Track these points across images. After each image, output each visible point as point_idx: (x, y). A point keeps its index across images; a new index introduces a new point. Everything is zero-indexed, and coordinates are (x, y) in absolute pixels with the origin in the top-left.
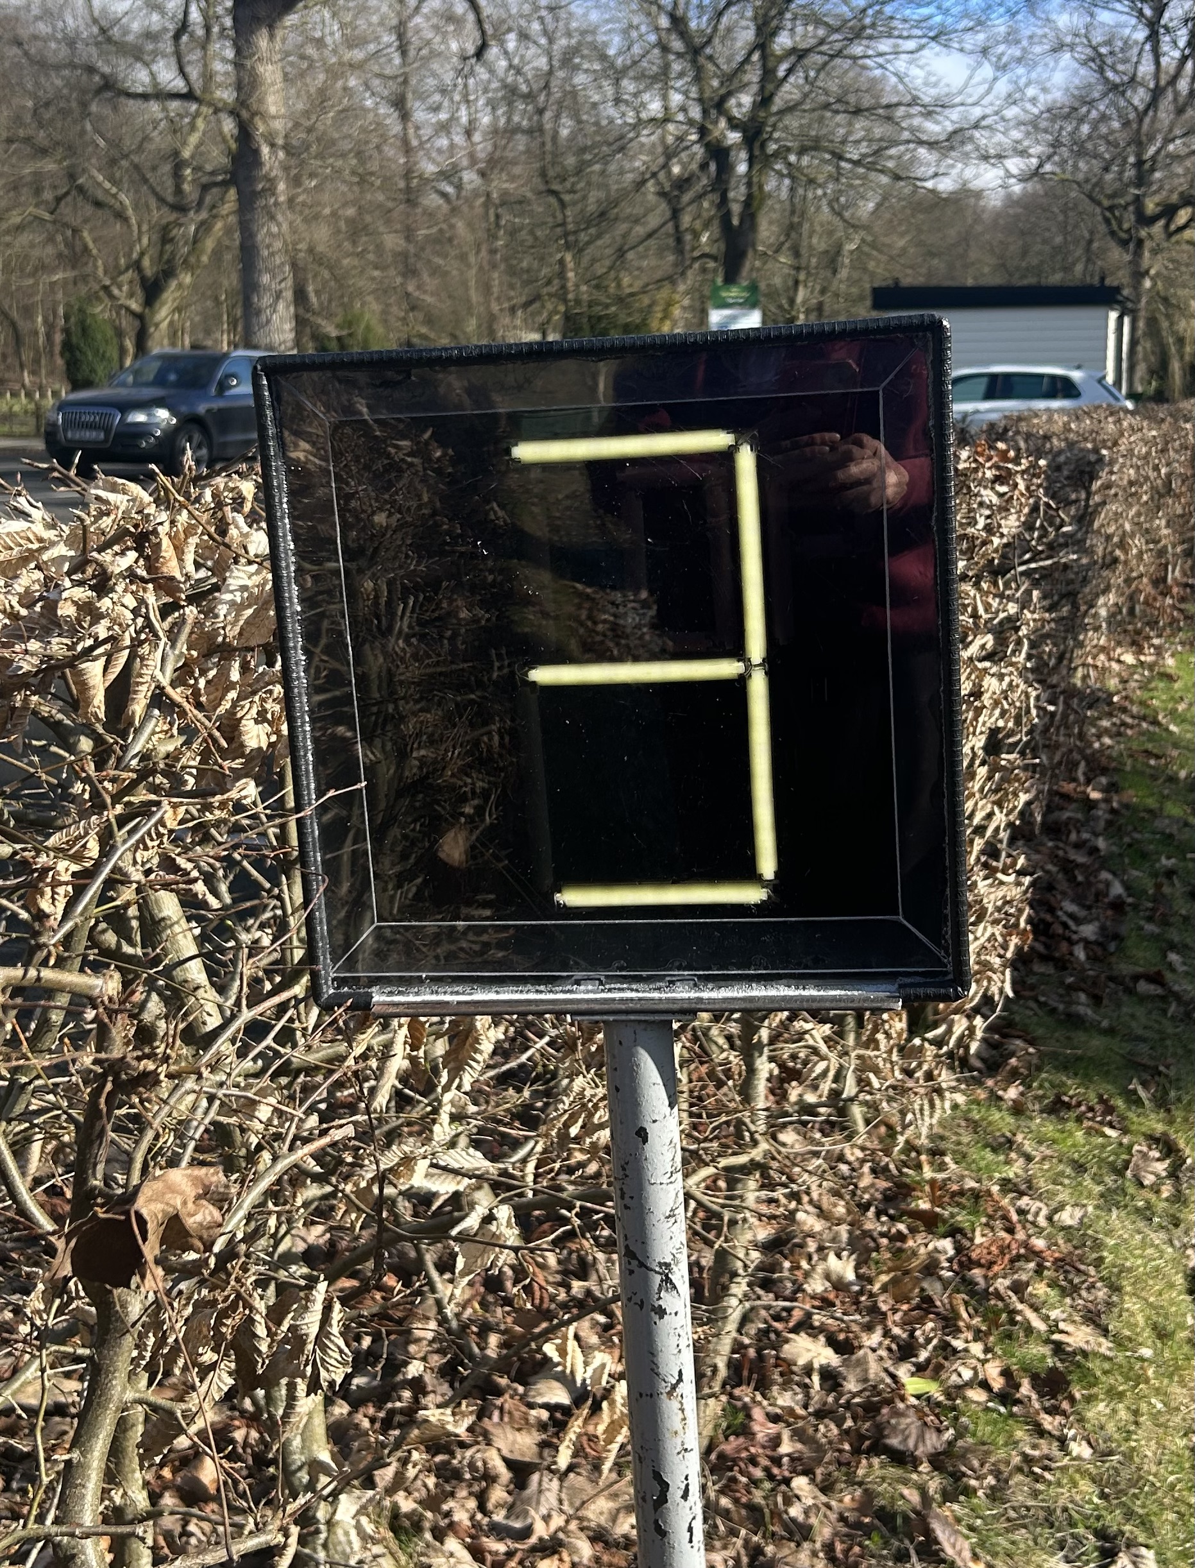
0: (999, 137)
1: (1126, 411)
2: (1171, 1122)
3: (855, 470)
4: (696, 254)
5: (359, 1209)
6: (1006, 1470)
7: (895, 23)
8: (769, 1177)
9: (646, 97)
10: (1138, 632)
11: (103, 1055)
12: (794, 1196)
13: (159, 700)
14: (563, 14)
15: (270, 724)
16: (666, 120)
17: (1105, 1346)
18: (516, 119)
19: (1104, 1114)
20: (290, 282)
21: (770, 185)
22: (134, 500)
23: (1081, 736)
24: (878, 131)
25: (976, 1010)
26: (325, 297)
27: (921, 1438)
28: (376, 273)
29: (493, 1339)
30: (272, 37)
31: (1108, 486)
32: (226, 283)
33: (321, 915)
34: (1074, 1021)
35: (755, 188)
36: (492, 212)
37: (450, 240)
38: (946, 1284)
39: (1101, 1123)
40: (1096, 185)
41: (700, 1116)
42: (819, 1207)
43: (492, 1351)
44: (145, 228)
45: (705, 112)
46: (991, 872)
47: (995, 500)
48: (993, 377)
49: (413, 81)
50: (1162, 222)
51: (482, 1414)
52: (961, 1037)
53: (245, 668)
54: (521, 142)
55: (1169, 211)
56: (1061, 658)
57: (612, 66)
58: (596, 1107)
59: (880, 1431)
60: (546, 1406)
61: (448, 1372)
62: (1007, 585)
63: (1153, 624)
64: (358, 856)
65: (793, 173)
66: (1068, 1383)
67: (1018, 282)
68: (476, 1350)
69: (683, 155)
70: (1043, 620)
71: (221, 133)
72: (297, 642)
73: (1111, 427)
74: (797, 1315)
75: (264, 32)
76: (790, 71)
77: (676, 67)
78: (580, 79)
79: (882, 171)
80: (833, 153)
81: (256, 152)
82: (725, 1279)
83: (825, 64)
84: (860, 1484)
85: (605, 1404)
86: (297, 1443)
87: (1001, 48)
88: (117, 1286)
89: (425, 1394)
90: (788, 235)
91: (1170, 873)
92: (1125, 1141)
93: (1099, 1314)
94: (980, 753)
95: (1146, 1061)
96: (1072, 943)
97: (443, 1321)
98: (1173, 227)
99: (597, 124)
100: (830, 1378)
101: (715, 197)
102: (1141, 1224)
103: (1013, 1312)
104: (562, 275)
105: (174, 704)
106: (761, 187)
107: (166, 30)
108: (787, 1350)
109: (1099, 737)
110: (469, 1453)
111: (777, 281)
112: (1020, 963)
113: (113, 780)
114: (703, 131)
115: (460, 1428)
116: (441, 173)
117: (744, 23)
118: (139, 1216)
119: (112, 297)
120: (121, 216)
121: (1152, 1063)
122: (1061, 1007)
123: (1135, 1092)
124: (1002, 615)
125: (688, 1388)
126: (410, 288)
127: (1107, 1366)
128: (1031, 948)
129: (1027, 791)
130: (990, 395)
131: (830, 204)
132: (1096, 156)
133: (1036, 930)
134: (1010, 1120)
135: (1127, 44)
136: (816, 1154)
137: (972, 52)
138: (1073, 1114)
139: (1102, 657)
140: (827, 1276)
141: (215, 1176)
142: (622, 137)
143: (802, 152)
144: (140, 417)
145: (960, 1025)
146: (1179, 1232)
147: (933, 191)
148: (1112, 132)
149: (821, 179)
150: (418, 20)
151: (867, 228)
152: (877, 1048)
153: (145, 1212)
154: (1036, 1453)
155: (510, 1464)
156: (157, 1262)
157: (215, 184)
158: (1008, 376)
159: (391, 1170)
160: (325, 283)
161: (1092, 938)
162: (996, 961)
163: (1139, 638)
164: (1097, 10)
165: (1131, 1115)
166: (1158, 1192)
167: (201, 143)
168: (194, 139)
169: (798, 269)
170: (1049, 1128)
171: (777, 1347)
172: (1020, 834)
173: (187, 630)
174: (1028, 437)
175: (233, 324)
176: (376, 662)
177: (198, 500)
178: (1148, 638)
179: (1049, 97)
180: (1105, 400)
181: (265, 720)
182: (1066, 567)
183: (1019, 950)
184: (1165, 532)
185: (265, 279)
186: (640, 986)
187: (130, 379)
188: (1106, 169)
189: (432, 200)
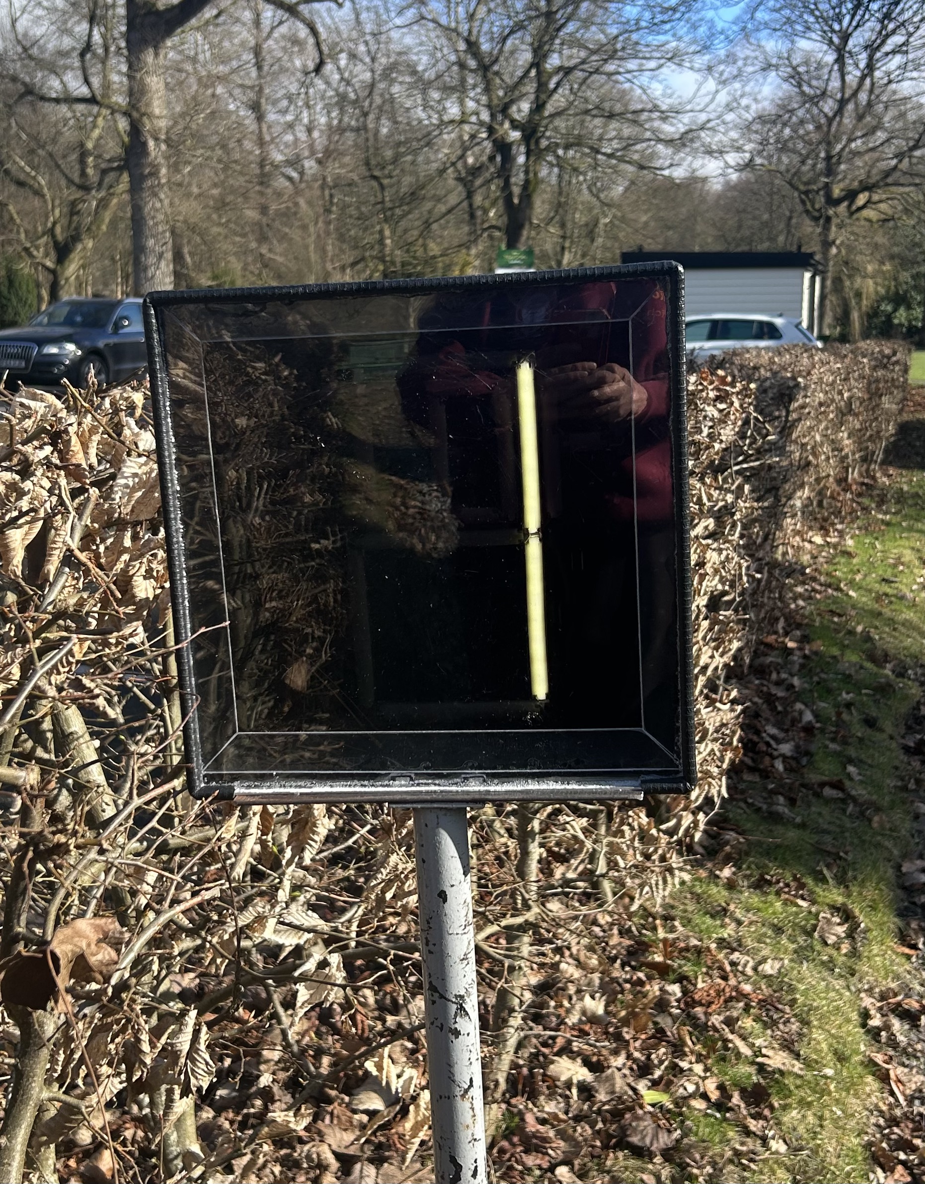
0: (719, 137)
1: (817, 349)
2: (849, 896)
3: (607, 390)
4: (486, 225)
5: (223, 956)
6: (721, 1162)
7: (639, 48)
8: (540, 934)
9: (448, 104)
10: (825, 520)
11: (25, 830)
12: (558, 950)
13: (69, 560)
14: (383, 38)
15: (156, 579)
16: (462, 122)
17: (797, 1067)
18: (346, 119)
19: (797, 889)
20: (170, 245)
21: (544, 172)
22: (49, 406)
23: (781, 598)
24: (627, 131)
25: (699, 809)
26: (197, 258)
27: (655, 1136)
28: (238, 239)
29: (326, 1061)
30: (157, 55)
31: (803, 407)
32: (120, 246)
33: (195, 726)
34: (774, 818)
35: (531, 175)
36: (327, 192)
37: (295, 213)
38: (675, 1018)
39: (795, 896)
40: (795, 174)
41: (486, 886)
42: (577, 960)
43: (325, 1070)
44: (57, 202)
45: (493, 116)
46: (711, 703)
47: (716, 414)
48: (715, 323)
49: (267, 91)
50: (845, 204)
51: (317, 1117)
52: (688, 829)
53: (135, 538)
54: (350, 136)
55: (851, 195)
56: (766, 538)
57: (420, 79)
58: (407, 877)
59: (623, 1132)
60: (366, 1112)
61: (291, 1085)
62: (725, 480)
63: (837, 513)
64: (223, 681)
65: (561, 163)
66: (769, 1095)
67: (733, 249)
68: (312, 1069)
69: (476, 149)
70: (752, 508)
71: (117, 129)
72: (176, 515)
73: (806, 361)
74: (560, 1042)
75: (151, 51)
76: (558, 85)
77: (470, 81)
78: (396, 89)
79: (629, 162)
80: (591, 148)
81: (144, 144)
82: (505, 1014)
83: (585, 79)
84: (608, 1172)
85: (412, 1108)
86: (174, 1137)
87: (722, 67)
88: (36, 1008)
89: (273, 1101)
90: (557, 212)
91: (849, 705)
92: (813, 909)
93: (793, 1042)
94: (704, 610)
95: (829, 848)
96: (773, 758)
97: (287, 1046)
98: (854, 208)
99: (408, 124)
100: (586, 1091)
101: (501, 182)
102: (826, 974)
103: (726, 1041)
104: (381, 241)
105: (81, 563)
106: (536, 174)
107: (74, 49)
108: (553, 1069)
109: (795, 599)
110: (306, 1148)
111: (548, 247)
112: (733, 772)
113: (33, 620)
114: (491, 130)
115: (299, 1126)
116: (287, 161)
117: (524, 47)
118: (53, 954)
119: (30, 255)
120: (38, 193)
121: (834, 850)
122: (765, 807)
123: (821, 872)
124: (721, 504)
125: (477, 1092)
126: (264, 250)
127: (798, 1082)
128: (741, 761)
129: (739, 640)
130: (712, 336)
131: (589, 188)
132: (794, 151)
133: (745, 747)
134: (725, 893)
135: (820, 66)
136: (576, 918)
137: (699, 70)
138: (773, 889)
139: (798, 538)
140: (584, 1012)
141: (112, 925)
142: (429, 134)
143: (567, 147)
144: (54, 350)
145: (687, 819)
146: (855, 980)
147: (670, 179)
148: (808, 133)
149: (582, 168)
150: (270, 42)
151: (619, 206)
152: (623, 836)
153: (58, 951)
154: (744, 1148)
155: (338, 1156)
156: (68, 990)
157: (112, 169)
158: (726, 322)
159: (247, 926)
160: (197, 246)
161: (789, 754)
162: (715, 771)
163: (826, 525)
164: (797, 39)
165: (818, 890)
166: (838, 949)
167: (100, 137)
168: (96, 133)
169: (564, 237)
170: (755, 900)
171: (544, 1067)
172: (733, 673)
173: (91, 506)
174: (742, 367)
175: (126, 278)
176: (238, 533)
177: (99, 407)
178: (833, 524)
179: (760, 106)
180: (801, 340)
181: (152, 577)
182: (770, 467)
183: (732, 762)
184: (847, 442)
185: (151, 242)
186: (442, 781)
187: (46, 320)
188: (803, 162)
189: (281, 183)
